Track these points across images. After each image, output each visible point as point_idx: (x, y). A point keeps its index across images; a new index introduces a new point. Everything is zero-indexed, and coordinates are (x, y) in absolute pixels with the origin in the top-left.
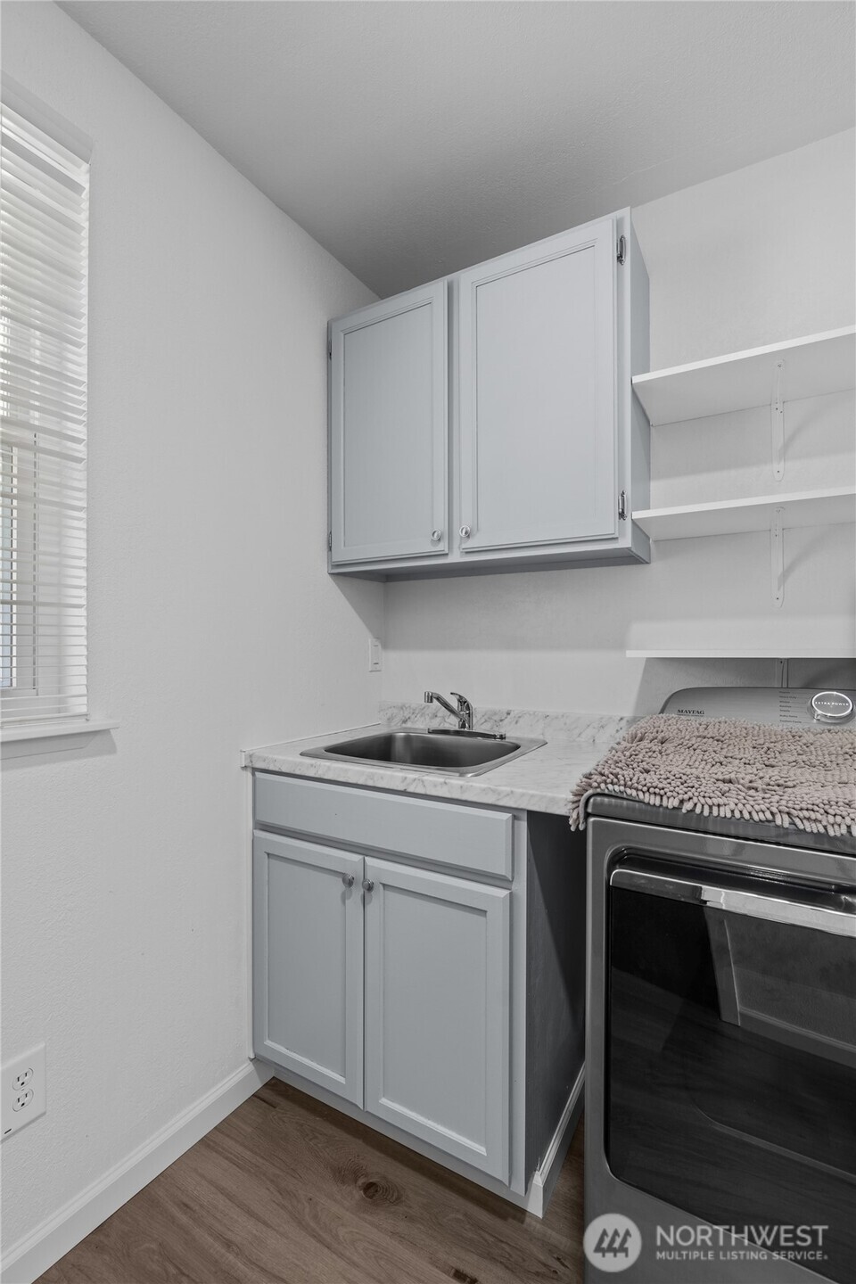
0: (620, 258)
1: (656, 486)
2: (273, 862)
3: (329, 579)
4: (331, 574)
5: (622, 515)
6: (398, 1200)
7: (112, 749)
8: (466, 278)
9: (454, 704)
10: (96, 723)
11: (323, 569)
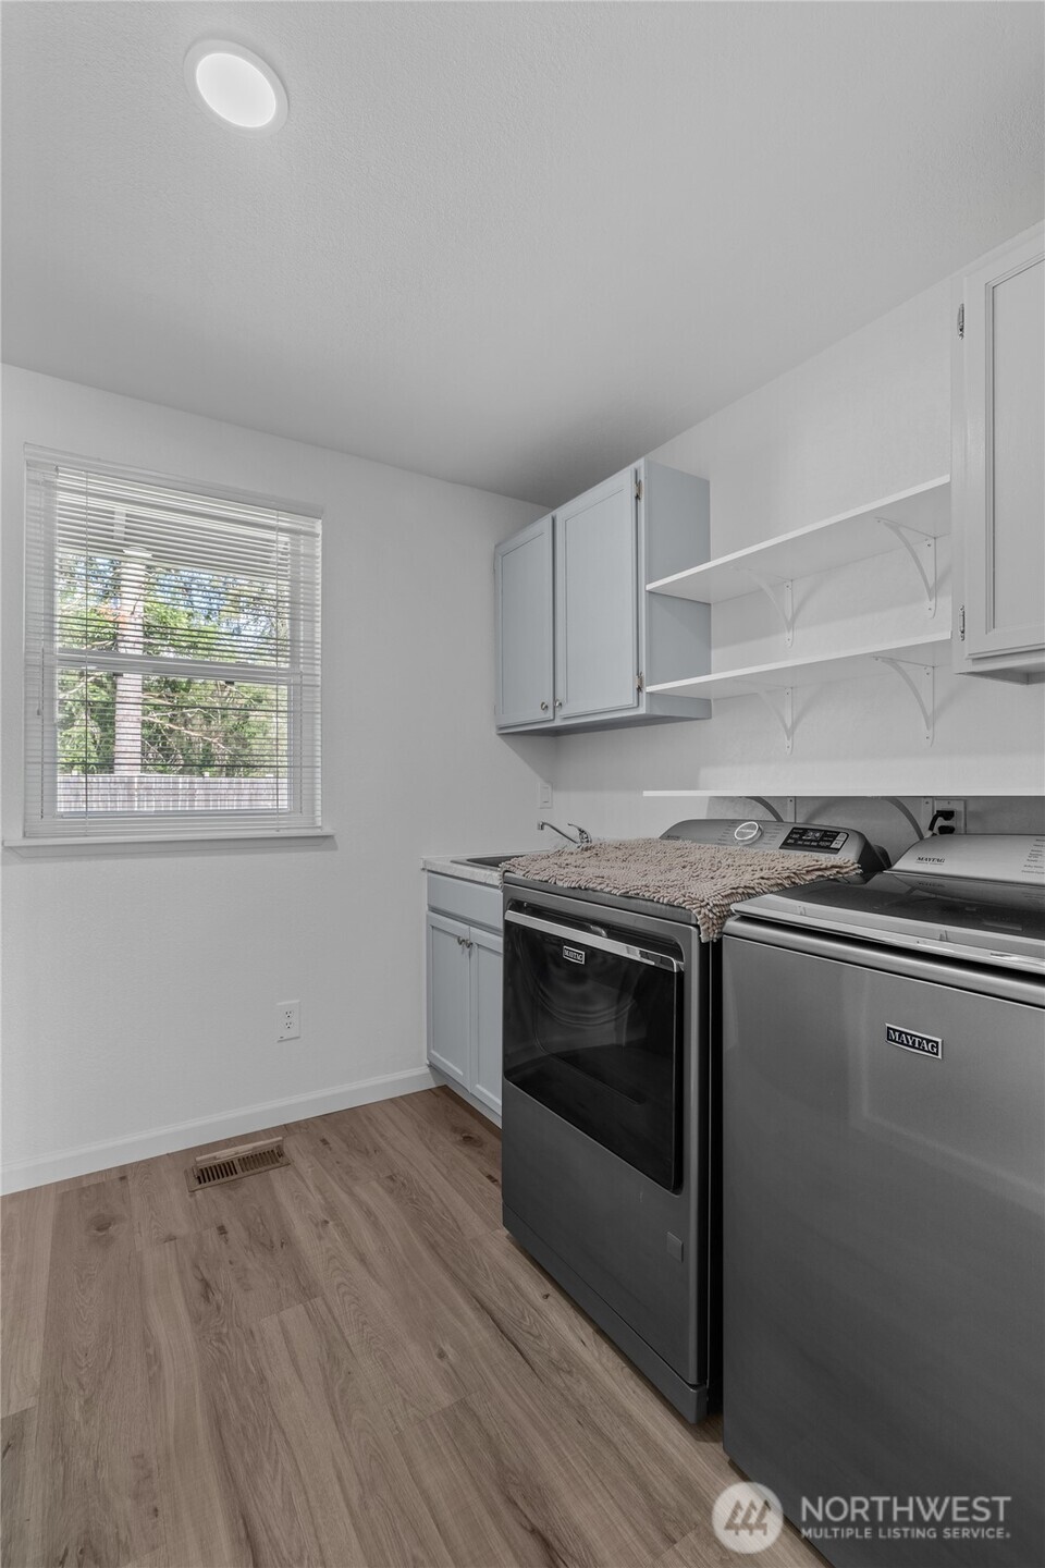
0: (637, 497)
1: (715, 654)
2: (435, 931)
3: (499, 738)
4: (500, 734)
5: (639, 689)
6: (481, 1146)
7: (335, 848)
8: (561, 513)
9: (574, 833)
10: (327, 831)
11: (494, 731)
